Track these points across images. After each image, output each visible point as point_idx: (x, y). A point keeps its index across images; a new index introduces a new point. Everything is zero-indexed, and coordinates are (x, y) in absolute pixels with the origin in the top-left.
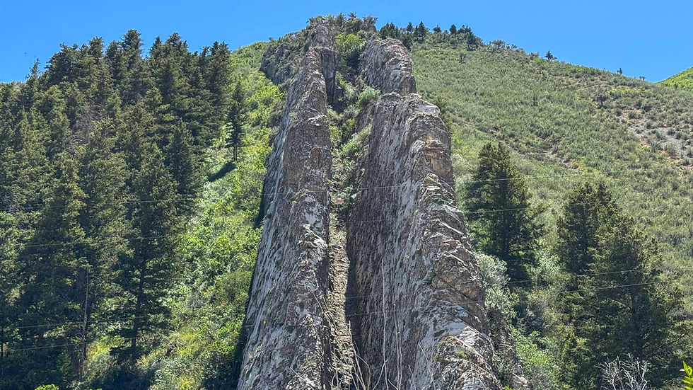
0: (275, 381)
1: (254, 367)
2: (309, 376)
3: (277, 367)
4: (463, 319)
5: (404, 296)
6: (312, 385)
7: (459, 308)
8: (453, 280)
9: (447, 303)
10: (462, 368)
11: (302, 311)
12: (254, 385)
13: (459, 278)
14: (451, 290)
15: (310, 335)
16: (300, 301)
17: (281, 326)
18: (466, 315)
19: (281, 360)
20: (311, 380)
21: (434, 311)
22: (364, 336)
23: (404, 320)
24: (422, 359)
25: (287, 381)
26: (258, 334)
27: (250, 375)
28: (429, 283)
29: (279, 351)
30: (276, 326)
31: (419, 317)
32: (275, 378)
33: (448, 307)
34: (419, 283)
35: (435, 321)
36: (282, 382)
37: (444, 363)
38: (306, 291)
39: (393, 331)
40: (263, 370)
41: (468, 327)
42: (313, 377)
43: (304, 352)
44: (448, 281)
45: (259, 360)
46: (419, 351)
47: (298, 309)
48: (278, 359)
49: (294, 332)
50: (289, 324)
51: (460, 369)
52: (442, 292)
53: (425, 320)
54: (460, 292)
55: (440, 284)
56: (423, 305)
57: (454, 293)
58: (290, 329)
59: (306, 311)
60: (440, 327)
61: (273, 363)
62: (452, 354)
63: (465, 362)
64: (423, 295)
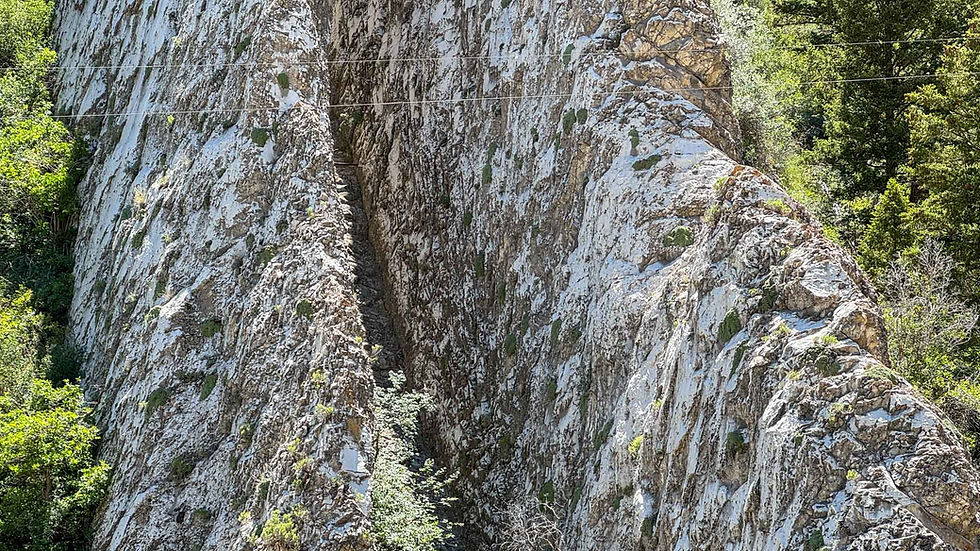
0: (228, 256)
1: (156, 222)
2: (327, 248)
3: (230, 223)
4: (702, 133)
5: (534, 74)
6: (337, 268)
7: (689, 106)
8: (674, 41)
9: (661, 93)
10: (789, 237)
11: (284, 95)
12: (167, 266)
13: (688, 37)
14: (665, 63)
15: (318, 153)
16: (280, 70)
17: (227, 126)
18: (708, 123)
19: (238, 208)
20: (334, 257)
21: (629, 111)
23: (534, 131)
24: (605, 221)
25: (263, 256)
26: (141, 148)
27: (147, 241)
28: (613, 44)
29: (233, 188)
30: (211, 129)
31: (591, 122)
32: (224, 251)
33: (662, 104)
34: (582, 43)
35: (634, 134)
36: (247, 262)
37: (739, 227)
38: (293, 48)
39: (491, 153)
40: (191, 229)
41: (716, 151)
42: (337, 252)
43: (305, 191)
44: (661, 42)
45: (169, 206)
46: (593, 201)
47: (275, 89)
48: (230, 207)
49: (270, 144)
50: (256, 125)
51: (783, 241)
52: (646, 68)
53: (608, 130)
54: (687, 69)
55: (641, 48)
56: (598, 98)
57: (675, 71)
58: (260, 137)
59: (293, 97)
60: (646, 148)
61: (215, 215)
62: (756, 205)
63: (795, 225)
64: (599, 71)
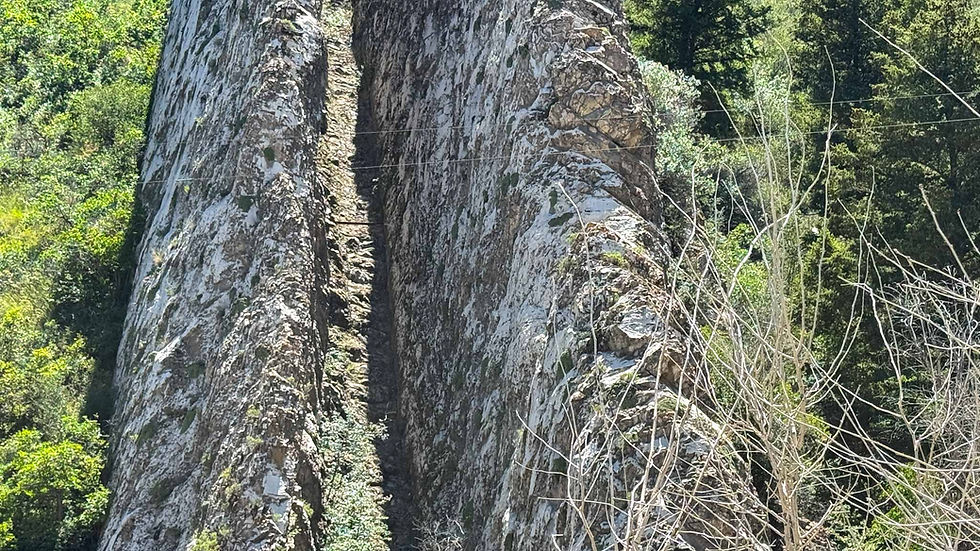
0: (213, 308)
1: (166, 279)
2: (287, 300)
3: (217, 279)
4: (612, 192)
5: (488, 143)
6: (293, 317)
7: (605, 168)
8: (594, 111)
9: (581, 157)
10: (619, 285)
11: (270, 166)
12: (168, 316)
13: (608, 107)
14: (589, 133)
15: (288, 217)
16: (266, 144)
17: (224, 194)
18: (618, 183)
19: (224, 266)
20: (292, 307)
21: (552, 174)
22: (391, 226)
23: (485, 193)
24: (524, 271)
25: (237, 308)
26: (171, 213)
27: (158, 296)
28: (543, 115)
29: (221, 248)
30: (212, 197)
31: (520, 185)
32: (211, 303)
33: (581, 167)
34: (521, 114)
35: (554, 195)
36: (227, 312)
37: (581, 276)
38: (279, 125)
39: (459, 213)
40: (187, 285)
41: (622, 208)
42: (295, 302)
43: (276, 250)
44: (584, 112)
45: (176, 264)
46: (518, 255)
47: (261, 161)
48: (218, 264)
49: (254, 210)
50: (243, 193)
51: (614, 289)
52: (569, 135)
53: (532, 191)
54: (607, 136)
55: (567, 118)
56: (528, 162)
57: (594, 138)
58: (245, 204)
59: (278, 168)
60: (562, 207)
61: (206, 272)
62: (598, 258)
63: (626, 275)
64: (530, 139)
